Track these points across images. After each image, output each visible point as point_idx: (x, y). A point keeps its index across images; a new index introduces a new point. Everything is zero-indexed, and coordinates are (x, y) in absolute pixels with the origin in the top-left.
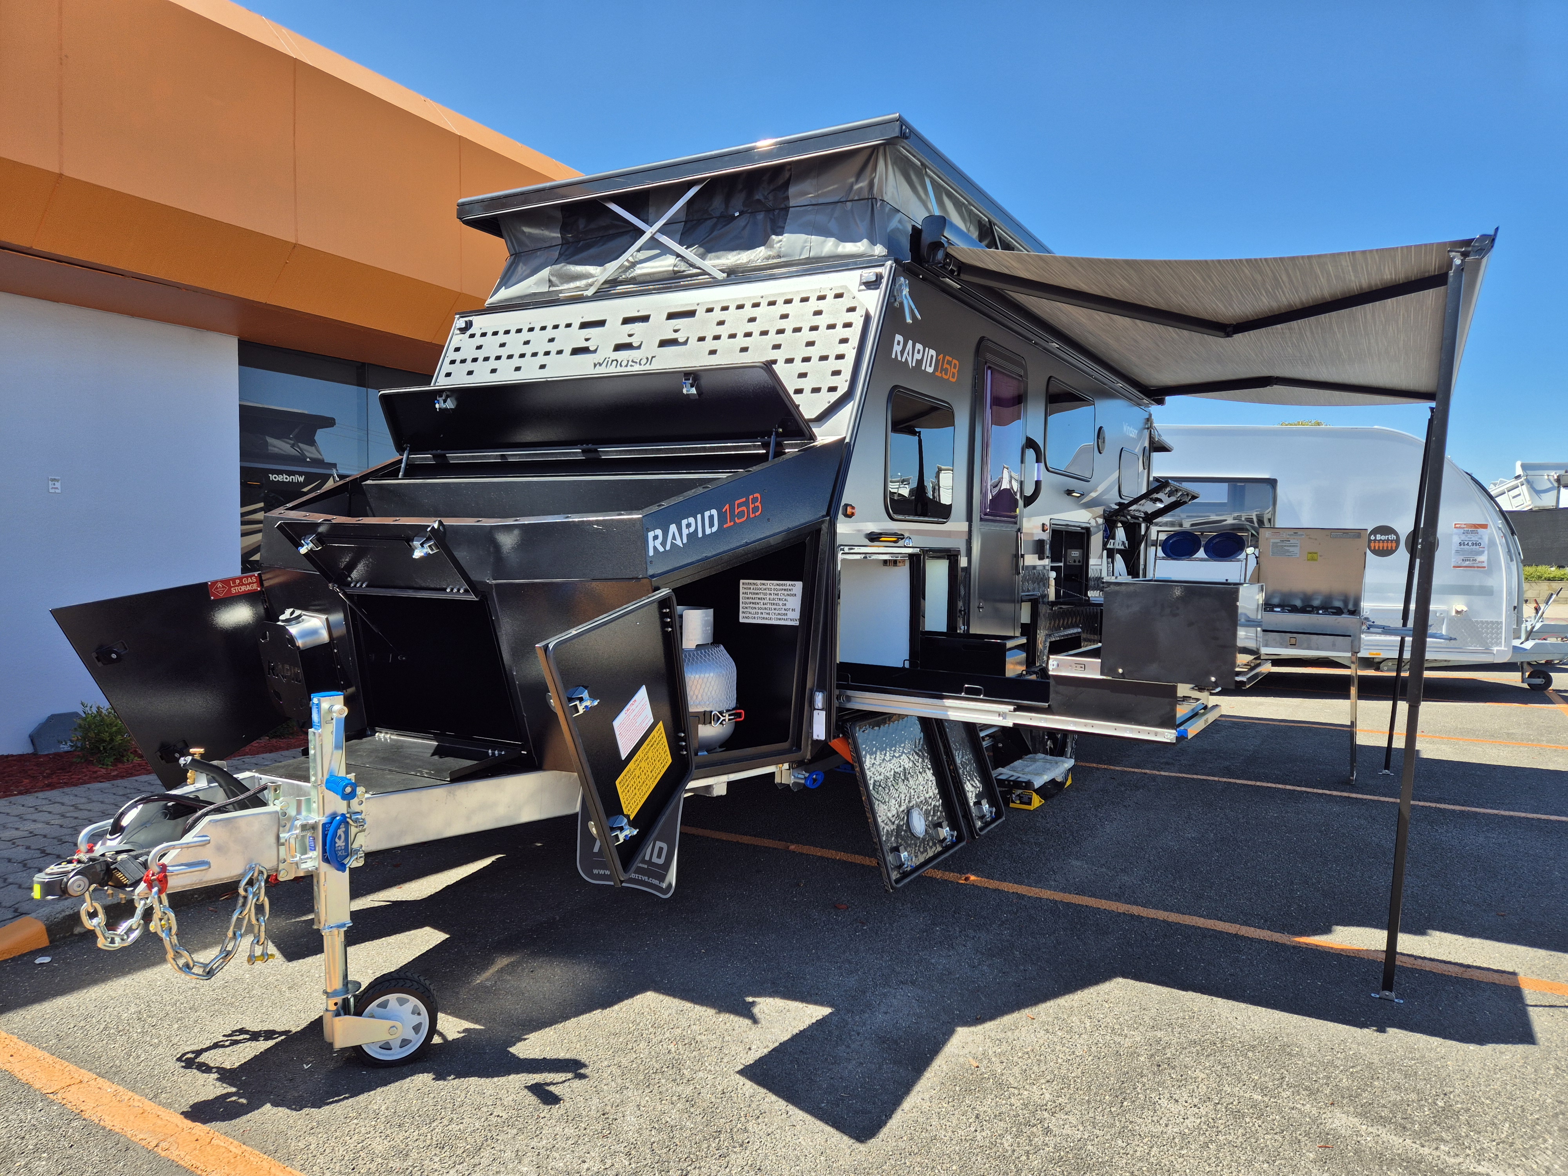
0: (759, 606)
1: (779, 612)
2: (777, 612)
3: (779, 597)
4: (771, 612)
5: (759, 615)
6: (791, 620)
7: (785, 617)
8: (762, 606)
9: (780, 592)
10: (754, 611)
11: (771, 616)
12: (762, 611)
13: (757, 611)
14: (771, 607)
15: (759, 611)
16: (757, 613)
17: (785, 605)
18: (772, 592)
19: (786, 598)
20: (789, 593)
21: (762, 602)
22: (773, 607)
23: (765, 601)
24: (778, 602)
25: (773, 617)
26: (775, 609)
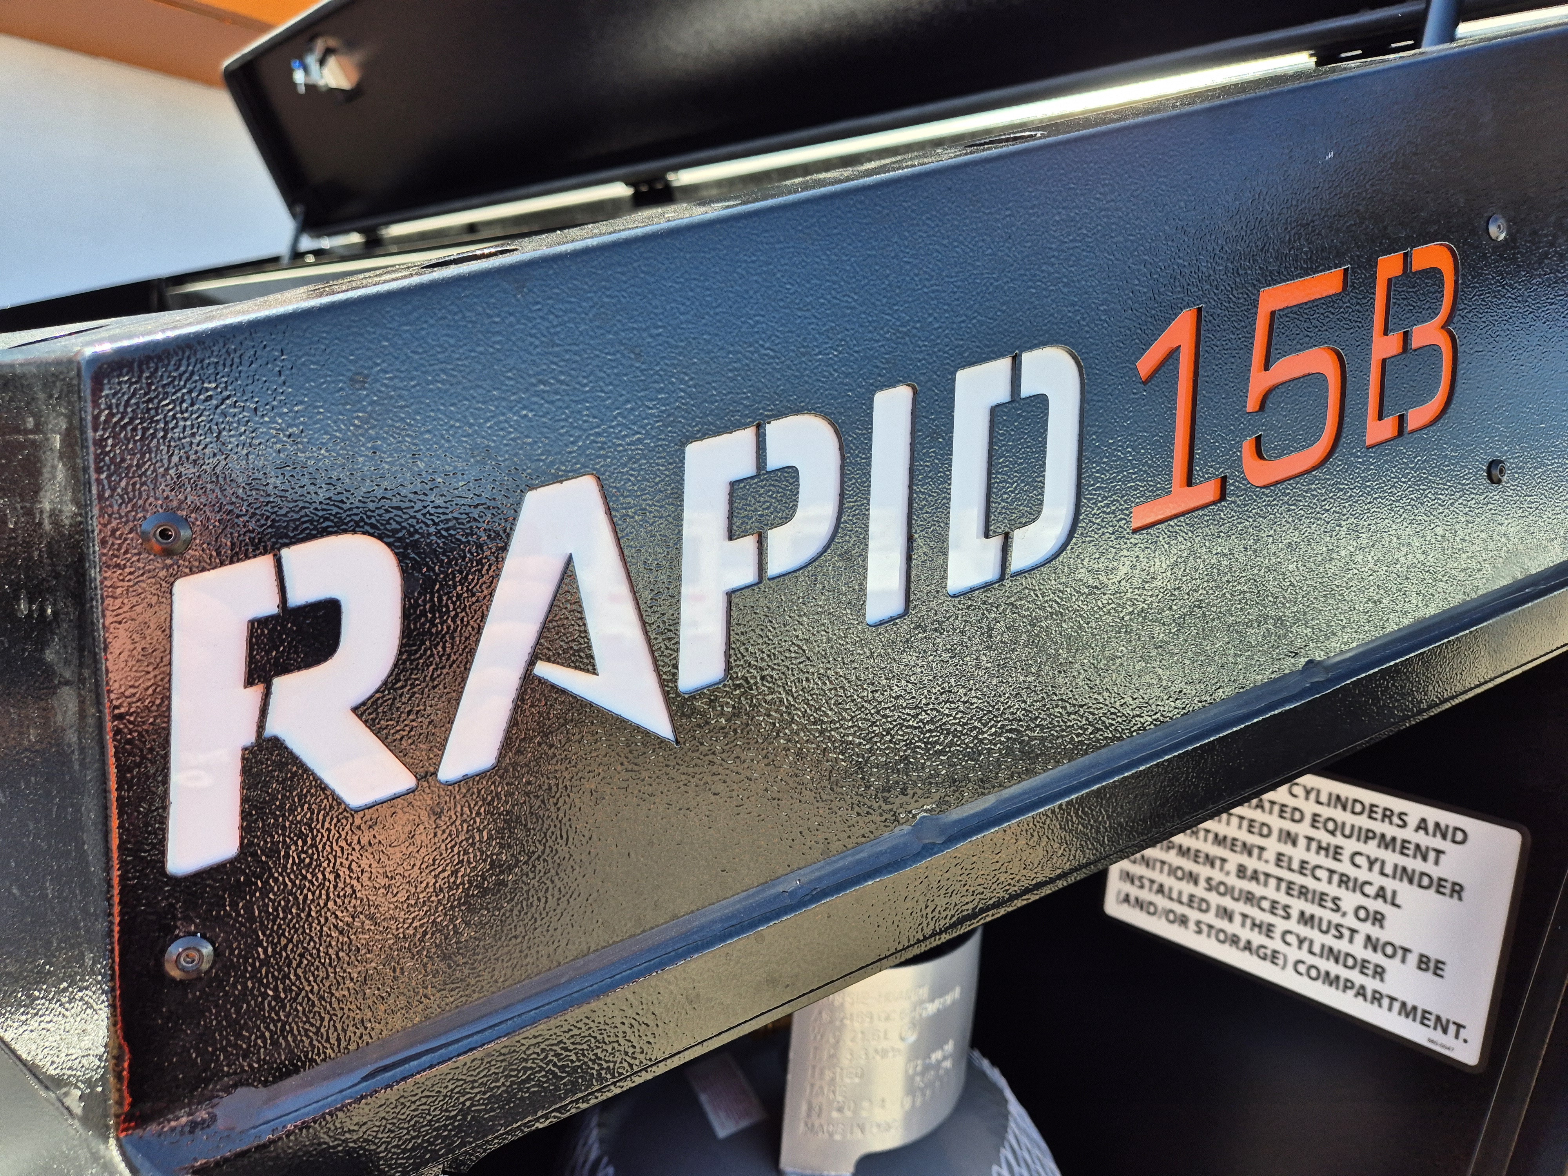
0: (1217, 875)
1: (1329, 940)
2: (1319, 939)
3: (1345, 867)
4: (1281, 925)
5: (1210, 918)
6: (1407, 1011)
7: (1371, 984)
8: (1232, 880)
9: (1350, 846)
10: (1187, 888)
11: (1276, 944)
12: (1227, 902)
13: (1200, 891)
14: (1282, 898)
15: (1214, 898)
16: (1203, 906)
17: (1378, 919)
18: (1303, 829)
19: (1390, 885)
20: (1415, 864)
21: (1235, 859)
22: (1298, 905)
23: (1252, 864)
24: (1333, 890)
25: (1293, 953)
26: (1306, 919)
